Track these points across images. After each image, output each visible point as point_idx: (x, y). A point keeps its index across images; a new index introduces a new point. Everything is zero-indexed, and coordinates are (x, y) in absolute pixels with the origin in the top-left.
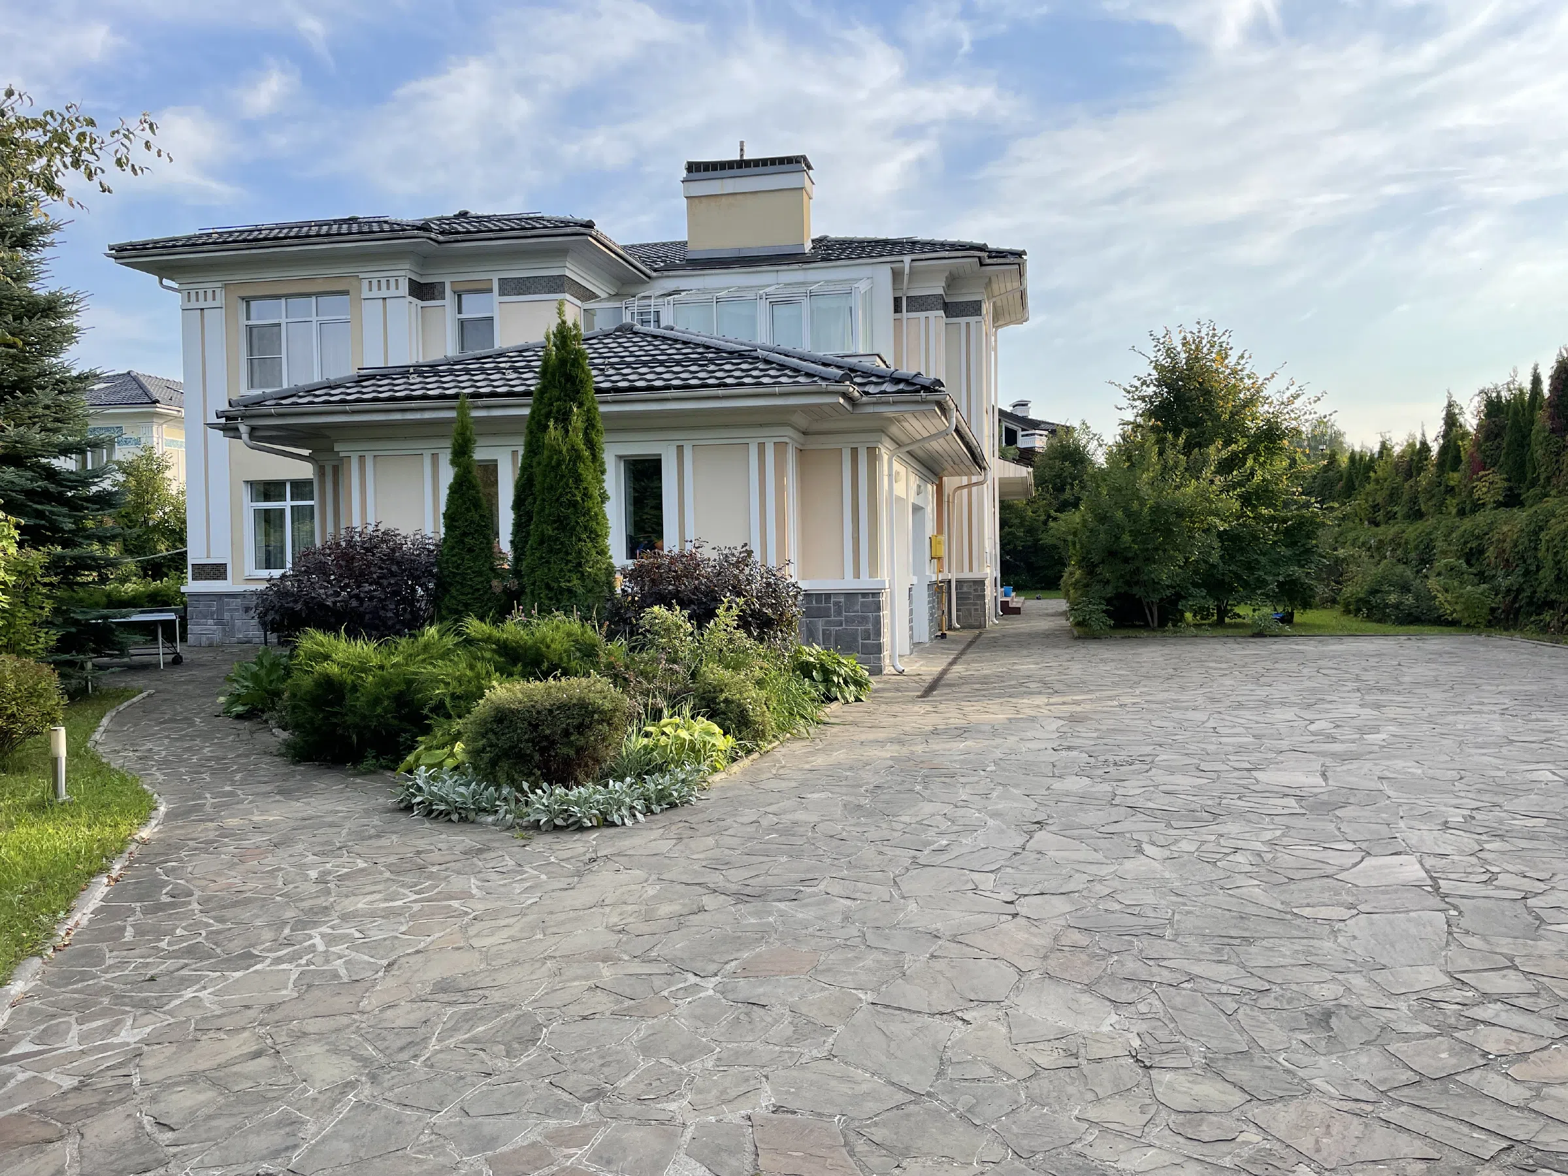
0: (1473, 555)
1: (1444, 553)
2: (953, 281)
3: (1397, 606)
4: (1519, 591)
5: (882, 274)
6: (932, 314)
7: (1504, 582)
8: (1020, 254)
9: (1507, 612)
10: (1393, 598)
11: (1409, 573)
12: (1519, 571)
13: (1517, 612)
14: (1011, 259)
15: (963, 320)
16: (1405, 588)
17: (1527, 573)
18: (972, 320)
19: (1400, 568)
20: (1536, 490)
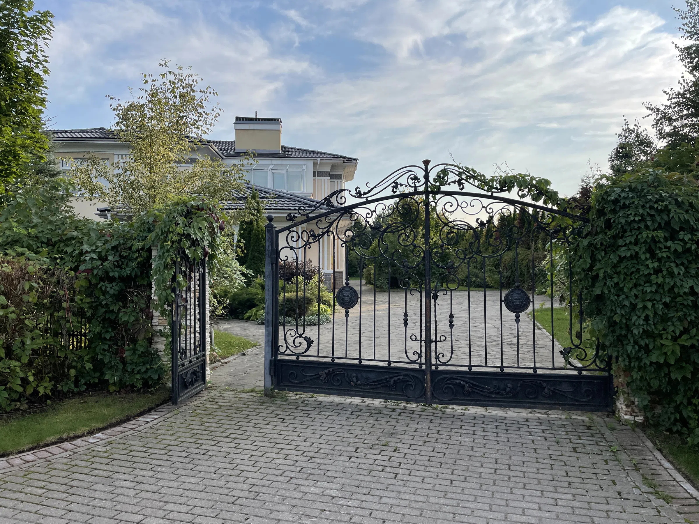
0: (497, 266)
1: (488, 265)
2: (333, 167)
3: (474, 282)
4: (510, 277)
5: (310, 164)
6: (326, 178)
7: (505, 274)
8: (356, 160)
9: (507, 284)
10: (473, 279)
11: (478, 271)
12: (510, 271)
13: (510, 284)
14: (353, 161)
15: (336, 181)
16: (477, 276)
17: (512, 272)
18: (339, 181)
19: (475, 270)
20: (515, 246)
